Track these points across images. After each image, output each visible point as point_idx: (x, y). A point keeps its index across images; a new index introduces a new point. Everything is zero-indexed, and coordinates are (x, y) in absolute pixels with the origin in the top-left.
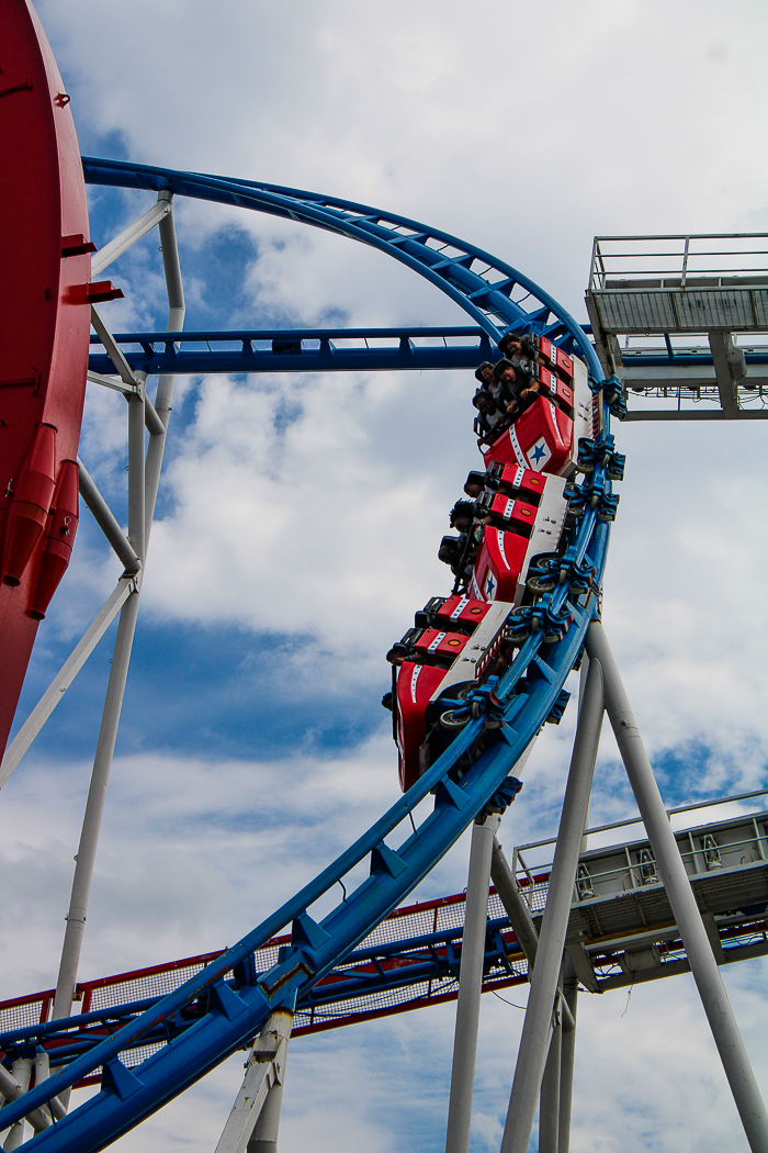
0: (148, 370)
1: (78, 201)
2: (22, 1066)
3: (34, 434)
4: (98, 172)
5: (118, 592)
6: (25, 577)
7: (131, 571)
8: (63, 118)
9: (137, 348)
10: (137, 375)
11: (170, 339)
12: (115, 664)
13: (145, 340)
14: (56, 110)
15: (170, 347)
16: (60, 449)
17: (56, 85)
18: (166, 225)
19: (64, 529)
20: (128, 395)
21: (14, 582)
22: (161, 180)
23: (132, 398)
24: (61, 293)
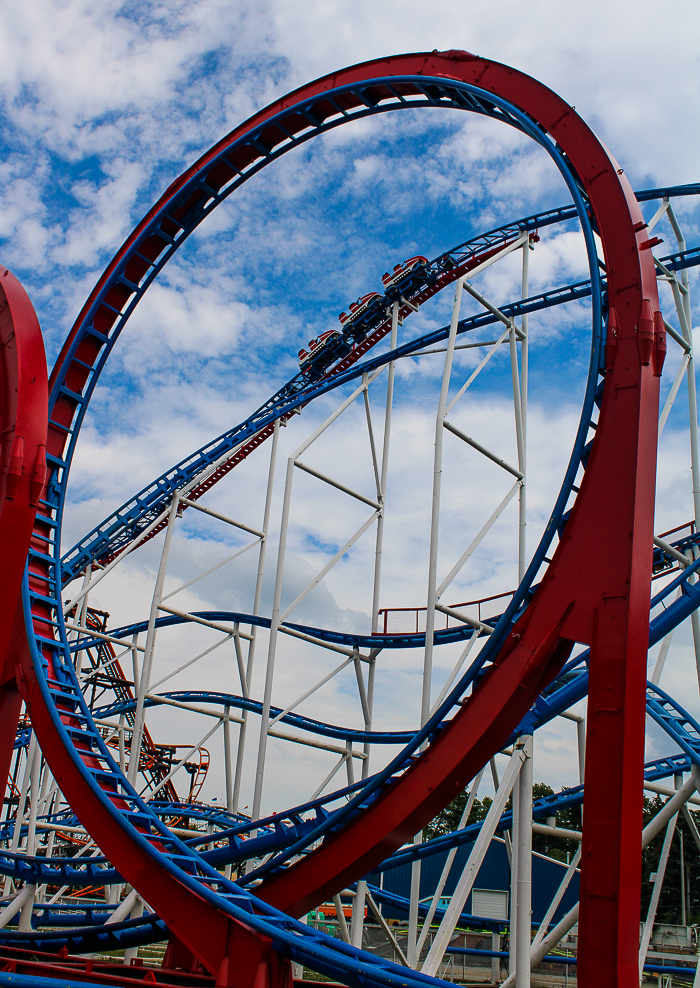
0: (676, 270)
1: (637, 209)
2: (688, 552)
3: (641, 304)
4: (641, 196)
5: (685, 359)
6: (650, 362)
7: (688, 351)
8: (622, 178)
9: (669, 262)
10: (672, 273)
11: (681, 255)
12: (690, 389)
13: (672, 258)
14: (619, 176)
15: (682, 258)
16: (652, 308)
17: (617, 167)
18: (669, 210)
19: (661, 339)
20: (670, 281)
21: (647, 364)
22: (663, 193)
23: (672, 282)
24: (638, 247)
